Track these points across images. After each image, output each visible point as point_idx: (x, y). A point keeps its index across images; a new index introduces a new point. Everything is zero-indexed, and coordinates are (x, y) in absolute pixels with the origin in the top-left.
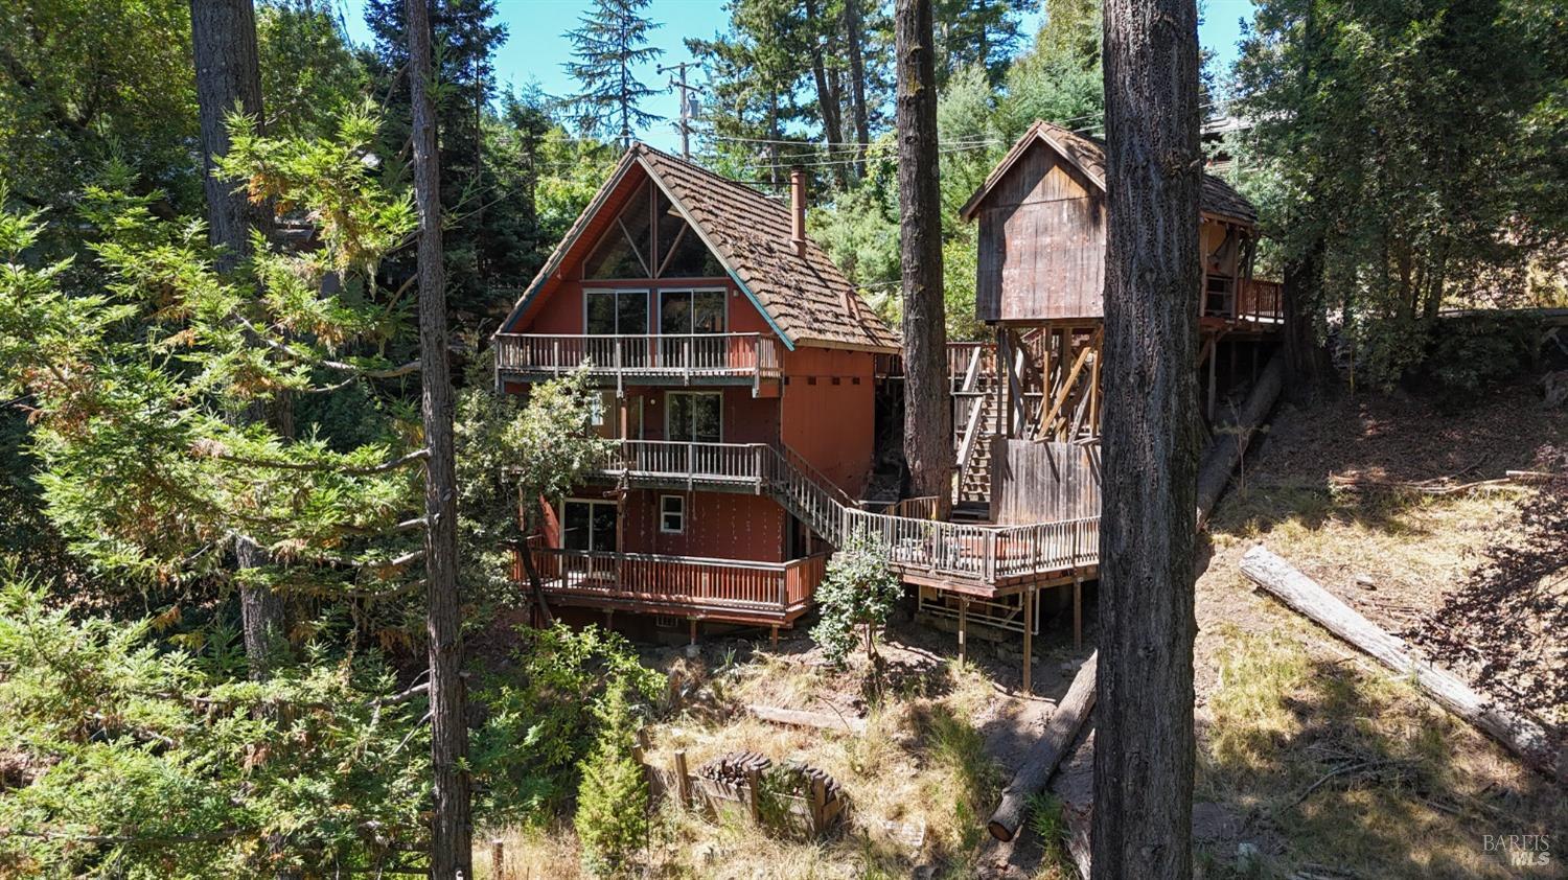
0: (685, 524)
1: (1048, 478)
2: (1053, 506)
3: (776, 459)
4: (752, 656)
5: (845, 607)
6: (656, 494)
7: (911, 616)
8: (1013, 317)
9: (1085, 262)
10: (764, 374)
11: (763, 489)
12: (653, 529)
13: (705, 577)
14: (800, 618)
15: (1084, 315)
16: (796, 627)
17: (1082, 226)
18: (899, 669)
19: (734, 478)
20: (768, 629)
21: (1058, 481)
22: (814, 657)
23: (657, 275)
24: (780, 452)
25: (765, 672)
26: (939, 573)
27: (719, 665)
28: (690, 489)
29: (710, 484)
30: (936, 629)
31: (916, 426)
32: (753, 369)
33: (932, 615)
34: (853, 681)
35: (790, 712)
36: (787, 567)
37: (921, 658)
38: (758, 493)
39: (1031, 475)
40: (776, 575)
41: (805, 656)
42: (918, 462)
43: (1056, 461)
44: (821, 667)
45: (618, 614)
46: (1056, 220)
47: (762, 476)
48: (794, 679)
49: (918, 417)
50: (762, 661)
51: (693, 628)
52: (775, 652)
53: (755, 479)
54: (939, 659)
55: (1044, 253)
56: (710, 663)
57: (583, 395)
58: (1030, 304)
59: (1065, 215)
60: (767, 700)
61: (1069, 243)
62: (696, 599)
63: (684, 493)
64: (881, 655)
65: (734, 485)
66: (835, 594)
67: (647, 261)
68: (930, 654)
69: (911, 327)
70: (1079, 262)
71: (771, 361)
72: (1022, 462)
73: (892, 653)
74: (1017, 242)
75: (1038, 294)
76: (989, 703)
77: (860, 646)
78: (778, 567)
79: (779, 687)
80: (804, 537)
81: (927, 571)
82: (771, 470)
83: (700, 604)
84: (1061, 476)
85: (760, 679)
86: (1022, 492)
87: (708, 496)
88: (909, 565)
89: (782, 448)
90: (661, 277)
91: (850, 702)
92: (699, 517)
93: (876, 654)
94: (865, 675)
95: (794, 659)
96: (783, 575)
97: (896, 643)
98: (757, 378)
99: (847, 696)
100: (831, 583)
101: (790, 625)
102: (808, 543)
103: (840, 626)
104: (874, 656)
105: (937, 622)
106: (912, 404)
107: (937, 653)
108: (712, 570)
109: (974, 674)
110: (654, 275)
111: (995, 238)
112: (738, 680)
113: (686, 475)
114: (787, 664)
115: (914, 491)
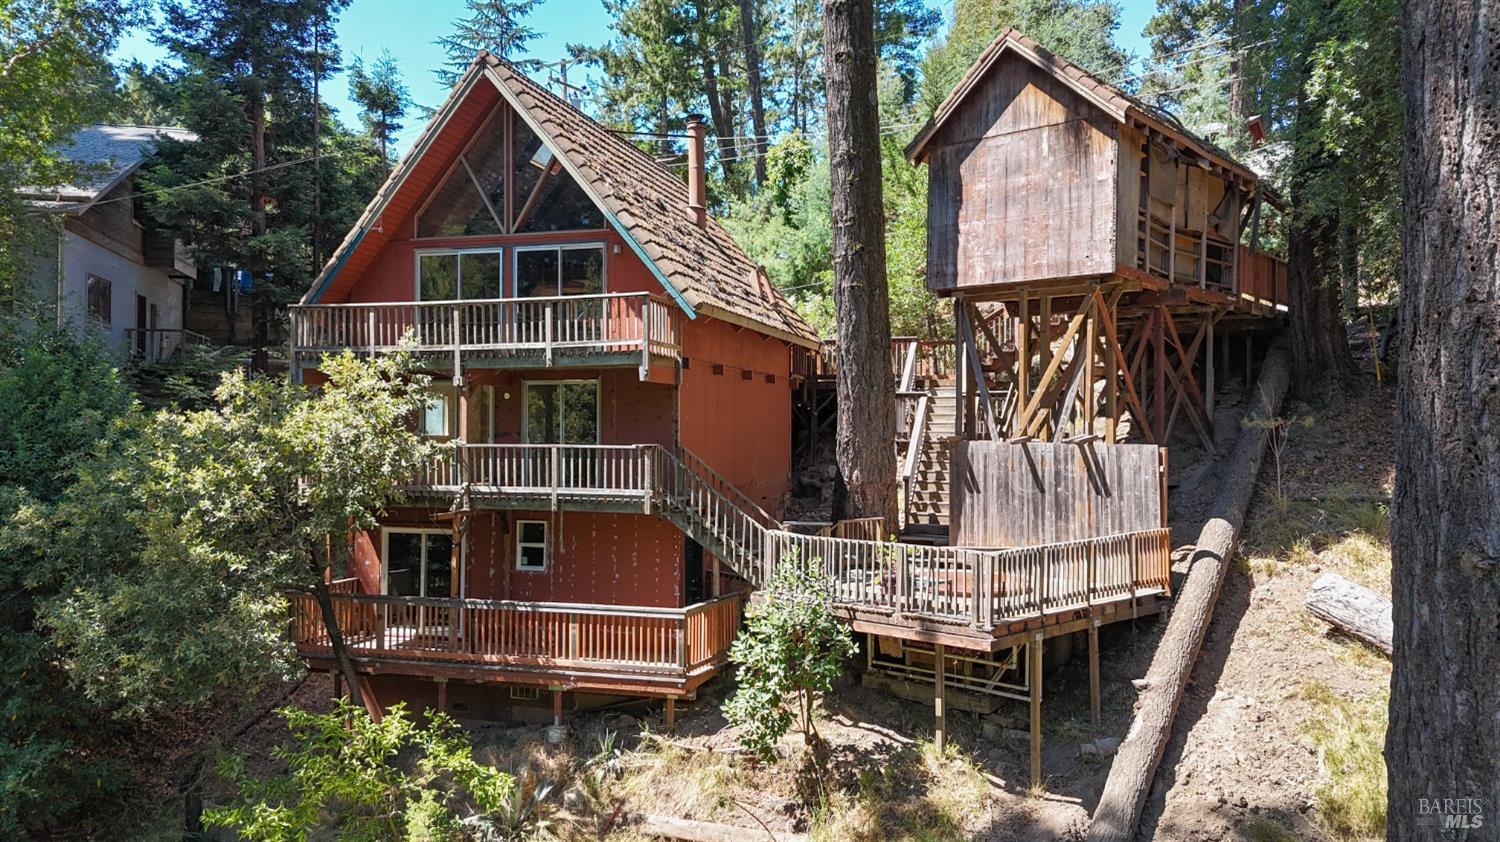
0: (549, 557)
1: (1029, 489)
2: (1036, 527)
3: (672, 465)
4: (640, 740)
5: (772, 669)
6: (509, 517)
7: (858, 678)
8: (977, 282)
9: (1074, 204)
10: (655, 350)
11: (654, 506)
12: (506, 567)
13: (574, 630)
14: (706, 684)
15: (1075, 273)
16: (699, 696)
17: (1069, 159)
18: (851, 757)
19: (614, 491)
20: (661, 701)
21: (1043, 491)
22: (726, 741)
23: (513, 230)
24: (678, 457)
25: (658, 762)
26: (906, 618)
27: (594, 754)
28: (554, 508)
29: (582, 501)
30: (894, 696)
31: (854, 426)
32: (638, 342)
33: (887, 675)
34: (784, 775)
35: (695, 823)
36: (689, 614)
37: (878, 739)
38: (647, 512)
39: (1005, 487)
40: (671, 624)
41: (714, 739)
42: (856, 472)
43: (1039, 467)
44: (738, 757)
45: (454, 685)
46: (1033, 153)
47: (653, 488)
48: (698, 774)
49: (856, 413)
50: (654, 747)
51: (558, 702)
52: (672, 734)
53: (644, 493)
54: (905, 740)
55: (1018, 196)
56: (582, 747)
57: (406, 381)
58: (1000, 263)
59: (1045, 146)
60: (660, 804)
61: (1051, 182)
62: (560, 661)
63: (547, 515)
64: (821, 736)
65: (612, 501)
66: (757, 650)
67: (500, 214)
68: (891, 733)
69: (846, 297)
70: (1066, 205)
71: (665, 334)
72: (993, 470)
73: (838, 733)
74: (981, 186)
75: (1010, 250)
76: (984, 807)
77: (794, 726)
78: (676, 613)
79: (677, 783)
80: (710, 574)
81: (889, 615)
82: (666, 480)
83: (567, 668)
84: (1046, 487)
85: (650, 774)
86: (993, 509)
87: (582, 520)
88: (862, 607)
89: (680, 453)
90: (516, 232)
91: (780, 807)
92: (567, 546)
93: (816, 735)
94: (800, 766)
95: (697, 744)
96: (682, 624)
97: (841, 717)
98: (646, 355)
99: (775, 797)
100: (754, 635)
101: (692, 696)
102: (716, 580)
103: (767, 697)
104: (813, 739)
105: (895, 687)
106: (847, 397)
107: (899, 731)
108: (583, 619)
109: (958, 763)
110: (508, 229)
111: (950, 183)
112: (620, 775)
113: (546, 490)
114: (689, 751)
115: (850, 510)
